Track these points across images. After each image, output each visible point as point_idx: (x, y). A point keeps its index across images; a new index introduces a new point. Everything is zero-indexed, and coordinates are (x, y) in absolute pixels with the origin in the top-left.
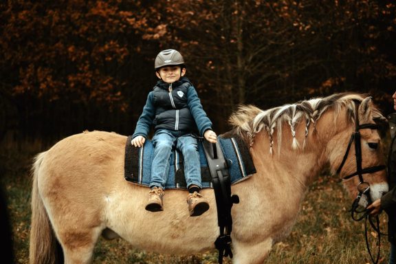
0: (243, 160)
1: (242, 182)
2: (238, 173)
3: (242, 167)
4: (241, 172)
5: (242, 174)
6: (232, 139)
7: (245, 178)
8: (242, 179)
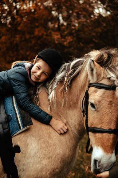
0: (20, 113)
1: (20, 133)
2: (16, 125)
3: (19, 119)
4: (19, 125)
5: (20, 127)
6: (14, 97)
7: (23, 129)
8: (20, 131)
